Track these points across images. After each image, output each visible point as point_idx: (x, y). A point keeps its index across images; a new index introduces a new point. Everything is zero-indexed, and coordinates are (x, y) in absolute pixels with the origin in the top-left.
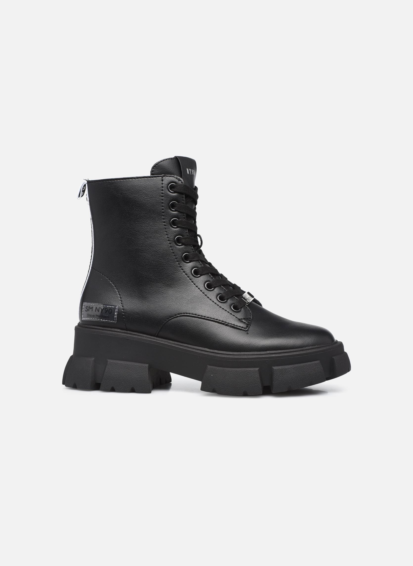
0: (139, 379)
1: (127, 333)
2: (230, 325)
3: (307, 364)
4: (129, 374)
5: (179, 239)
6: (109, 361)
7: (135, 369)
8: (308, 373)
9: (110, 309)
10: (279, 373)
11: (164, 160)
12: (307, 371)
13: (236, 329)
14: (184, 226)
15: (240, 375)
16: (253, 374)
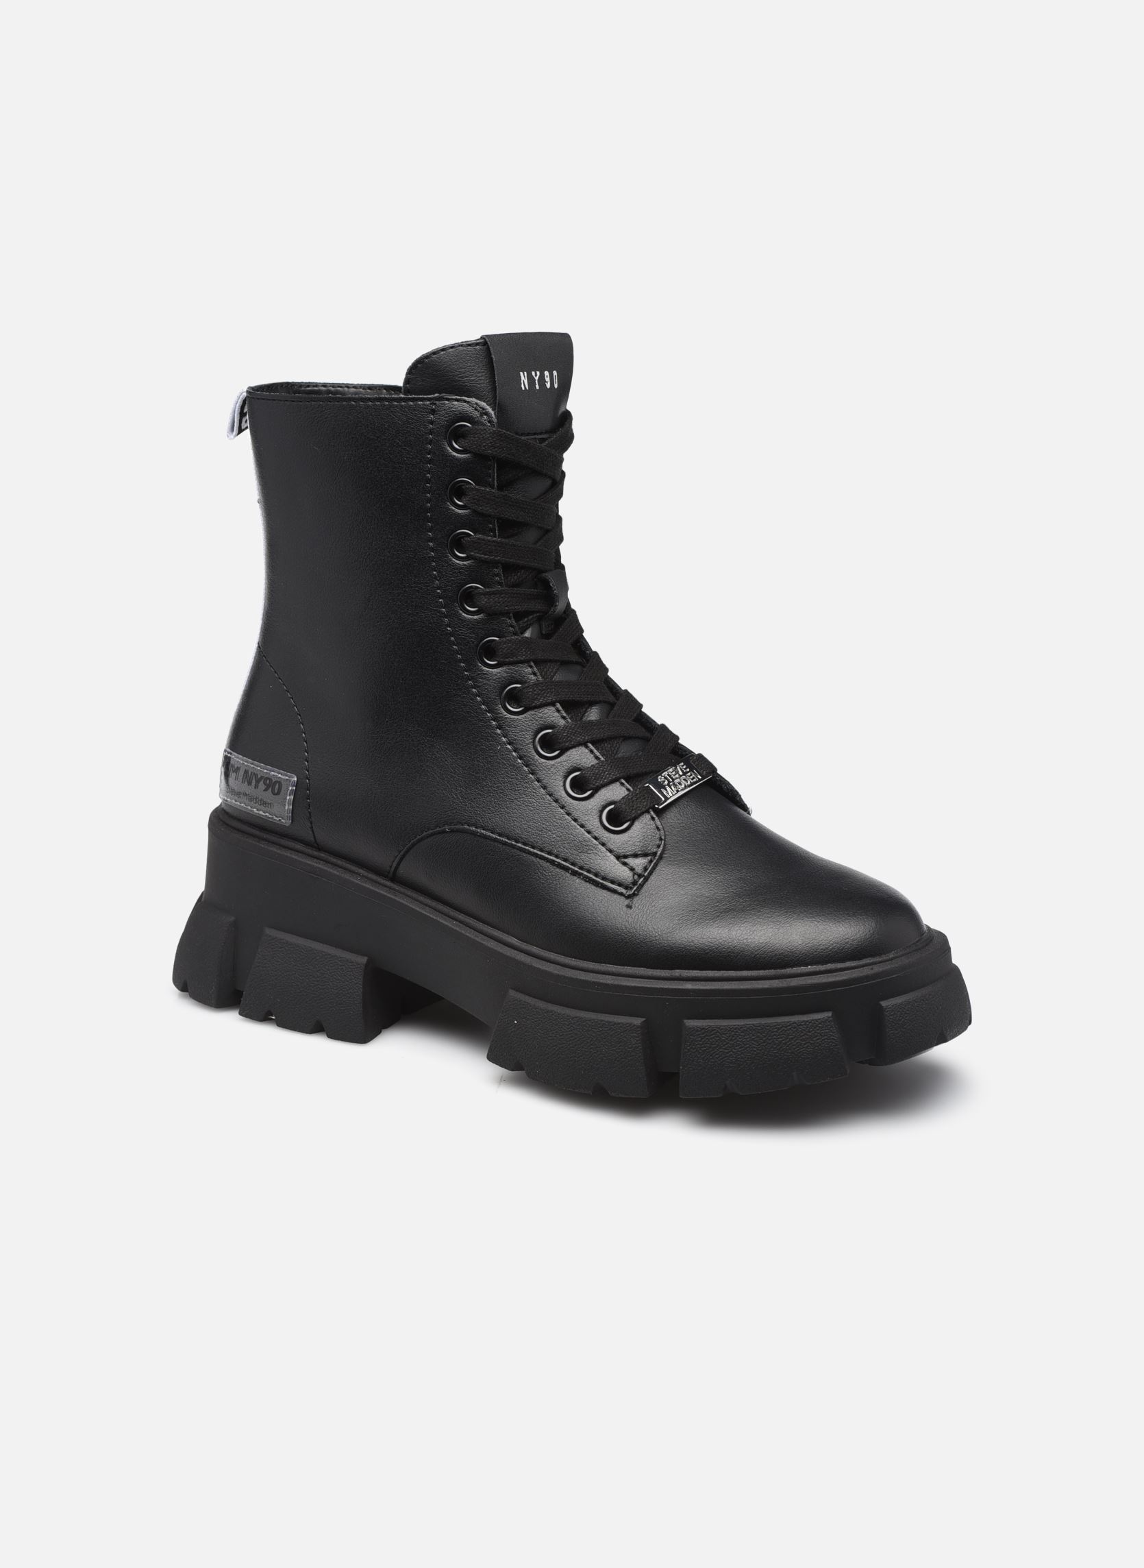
0: (337, 999)
1: (318, 859)
2: (585, 873)
3: (788, 1022)
4: (314, 979)
5: (473, 593)
6: (268, 931)
7: (330, 968)
8: (790, 1049)
9: (276, 782)
10: (700, 1041)
11: (443, 349)
12: (785, 1044)
13: (601, 887)
14: (486, 557)
15: (589, 1033)
16: (625, 1037)
